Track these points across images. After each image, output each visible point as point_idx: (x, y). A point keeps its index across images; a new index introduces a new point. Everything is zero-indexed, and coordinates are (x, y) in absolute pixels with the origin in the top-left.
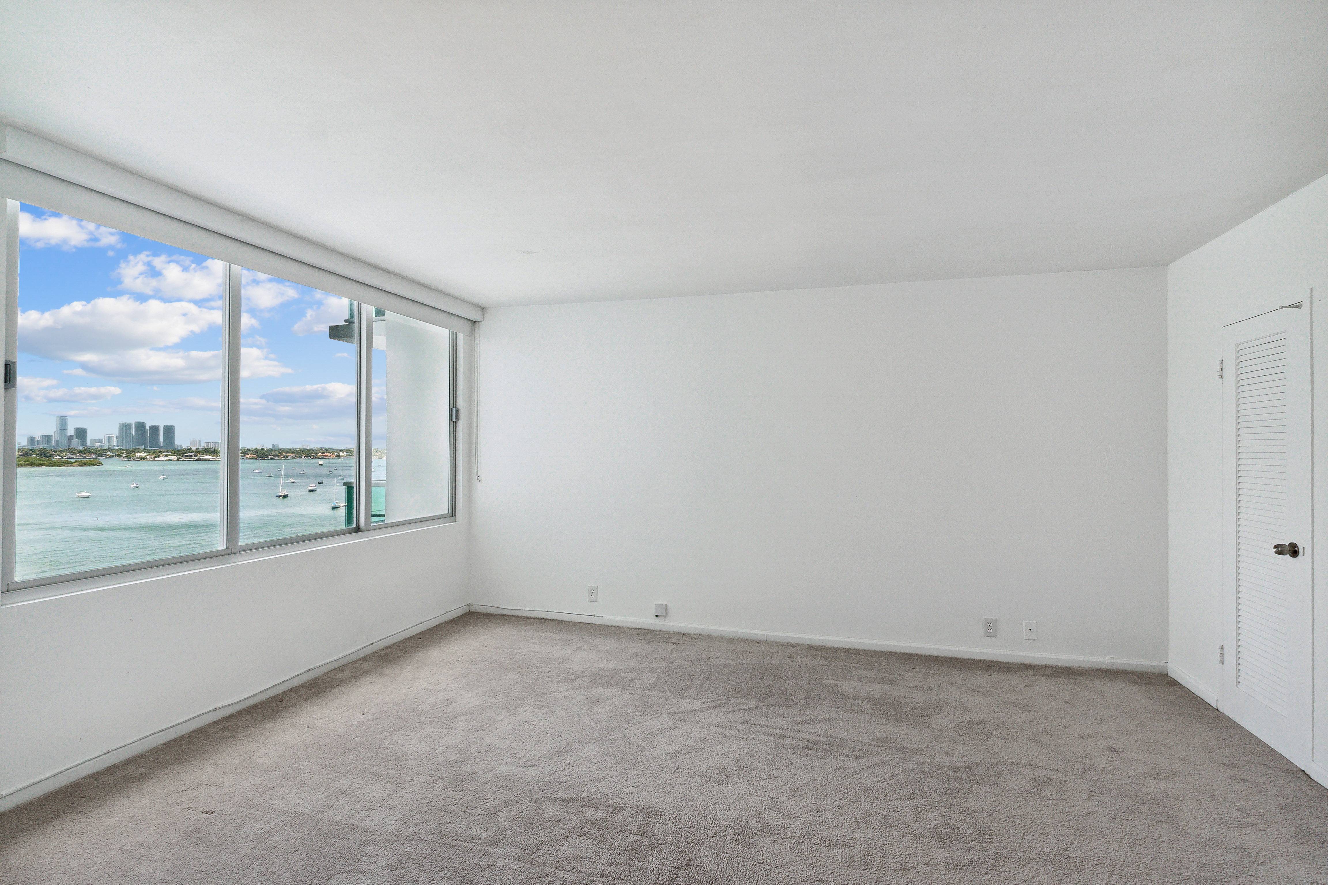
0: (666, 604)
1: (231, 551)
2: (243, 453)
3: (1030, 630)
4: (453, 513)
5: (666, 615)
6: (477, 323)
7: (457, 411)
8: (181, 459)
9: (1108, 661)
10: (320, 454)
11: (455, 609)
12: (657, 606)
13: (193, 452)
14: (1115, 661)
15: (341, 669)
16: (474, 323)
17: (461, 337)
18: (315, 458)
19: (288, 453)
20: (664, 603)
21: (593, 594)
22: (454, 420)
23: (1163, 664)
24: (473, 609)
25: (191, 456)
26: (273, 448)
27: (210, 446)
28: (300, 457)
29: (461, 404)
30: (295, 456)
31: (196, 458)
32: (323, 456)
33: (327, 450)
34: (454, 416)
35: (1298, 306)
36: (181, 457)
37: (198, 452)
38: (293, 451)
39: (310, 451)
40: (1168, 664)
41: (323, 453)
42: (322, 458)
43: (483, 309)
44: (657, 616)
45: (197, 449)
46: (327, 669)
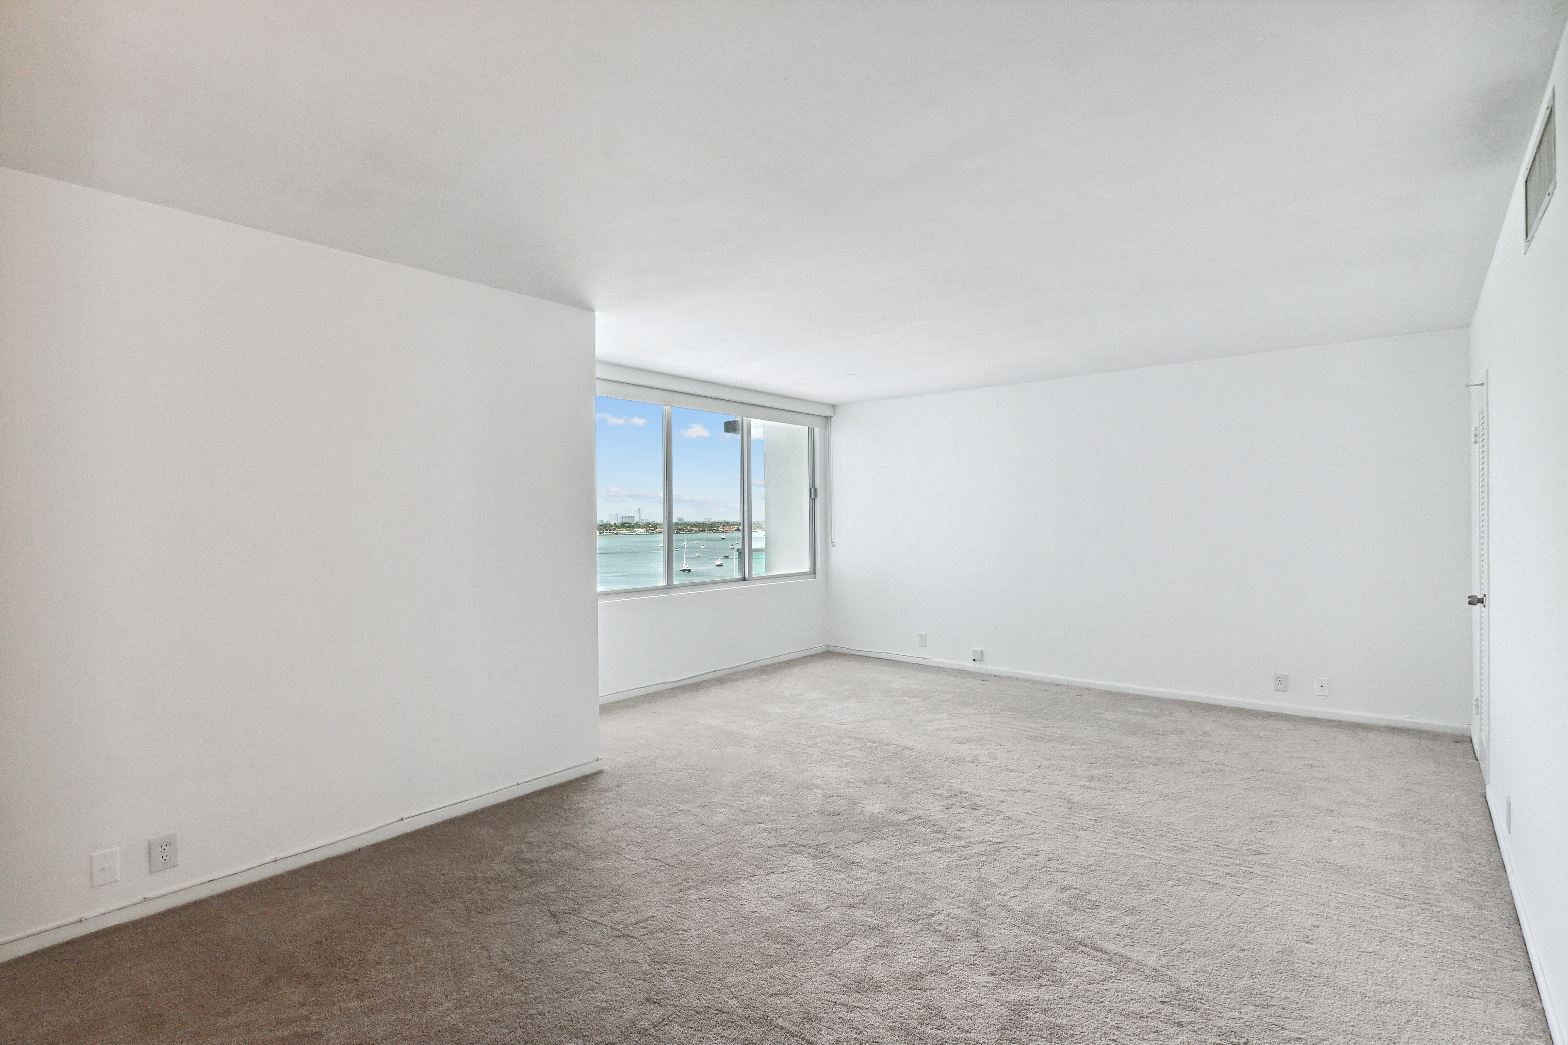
0: (982, 651)
1: (669, 587)
2: (654, 527)
3: (1322, 686)
4: (813, 571)
5: (982, 660)
6: (829, 418)
7: (815, 490)
8: (602, 533)
9: (1405, 720)
10: (721, 527)
11: (817, 646)
12: (975, 651)
13: (612, 526)
14: (1411, 720)
15: (734, 674)
16: (827, 418)
17: (817, 430)
18: (717, 531)
19: (692, 527)
20: (981, 649)
21: (923, 640)
22: (813, 497)
23: (1466, 726)
24: (830, 649)
25: (610, 530)
26: (679, 522)
27: (625, 520)
28: (703, 531)
29: (818, 484)
30: (697, 530)
31: (615, 532)
32: (723, 529)
33: (727, 523)
34: (813, 494)
35: (1482, 384)
36: (602, 531)
37: (616, 526)
38: (696, 525)
39: (711, 524)
40: (1471, 727)
41: (724, 526)
42: (723, 532)
43: (834, 406)
44: (974, 660)
45: (615, 524)
46: (726, 672)
